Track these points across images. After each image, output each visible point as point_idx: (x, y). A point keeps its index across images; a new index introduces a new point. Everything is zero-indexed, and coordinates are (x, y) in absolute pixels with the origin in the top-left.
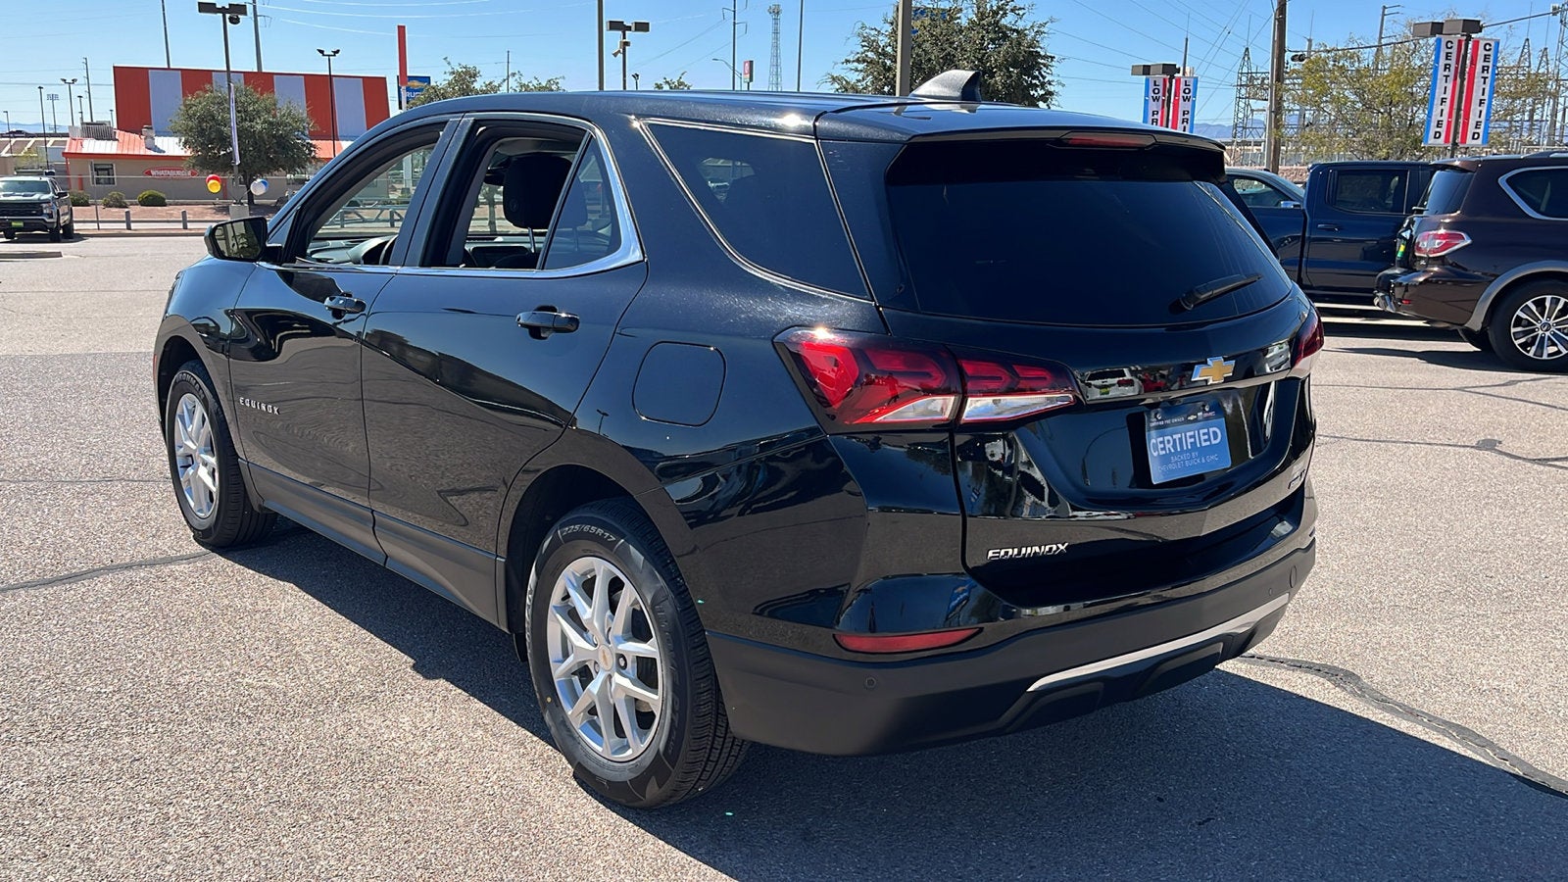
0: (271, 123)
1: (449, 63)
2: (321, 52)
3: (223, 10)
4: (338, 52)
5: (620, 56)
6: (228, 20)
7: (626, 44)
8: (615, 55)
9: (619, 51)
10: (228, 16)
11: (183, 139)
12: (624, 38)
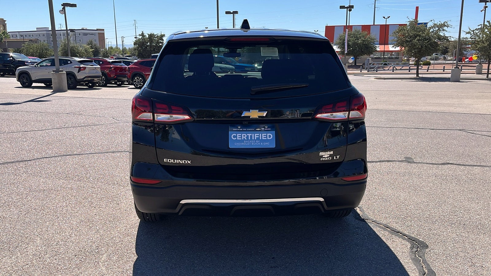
0: (364, 40)
1: (409, 19)
2: (384, 17)
3: (347, 8)
4: (389, 17)
5: (483, 11)
6: (348, 10)
7: (487, 7)
8: (482, 11)
9: (483, 10)
10: (348, 9)
11: (338, 46)
12: (486, 5)
